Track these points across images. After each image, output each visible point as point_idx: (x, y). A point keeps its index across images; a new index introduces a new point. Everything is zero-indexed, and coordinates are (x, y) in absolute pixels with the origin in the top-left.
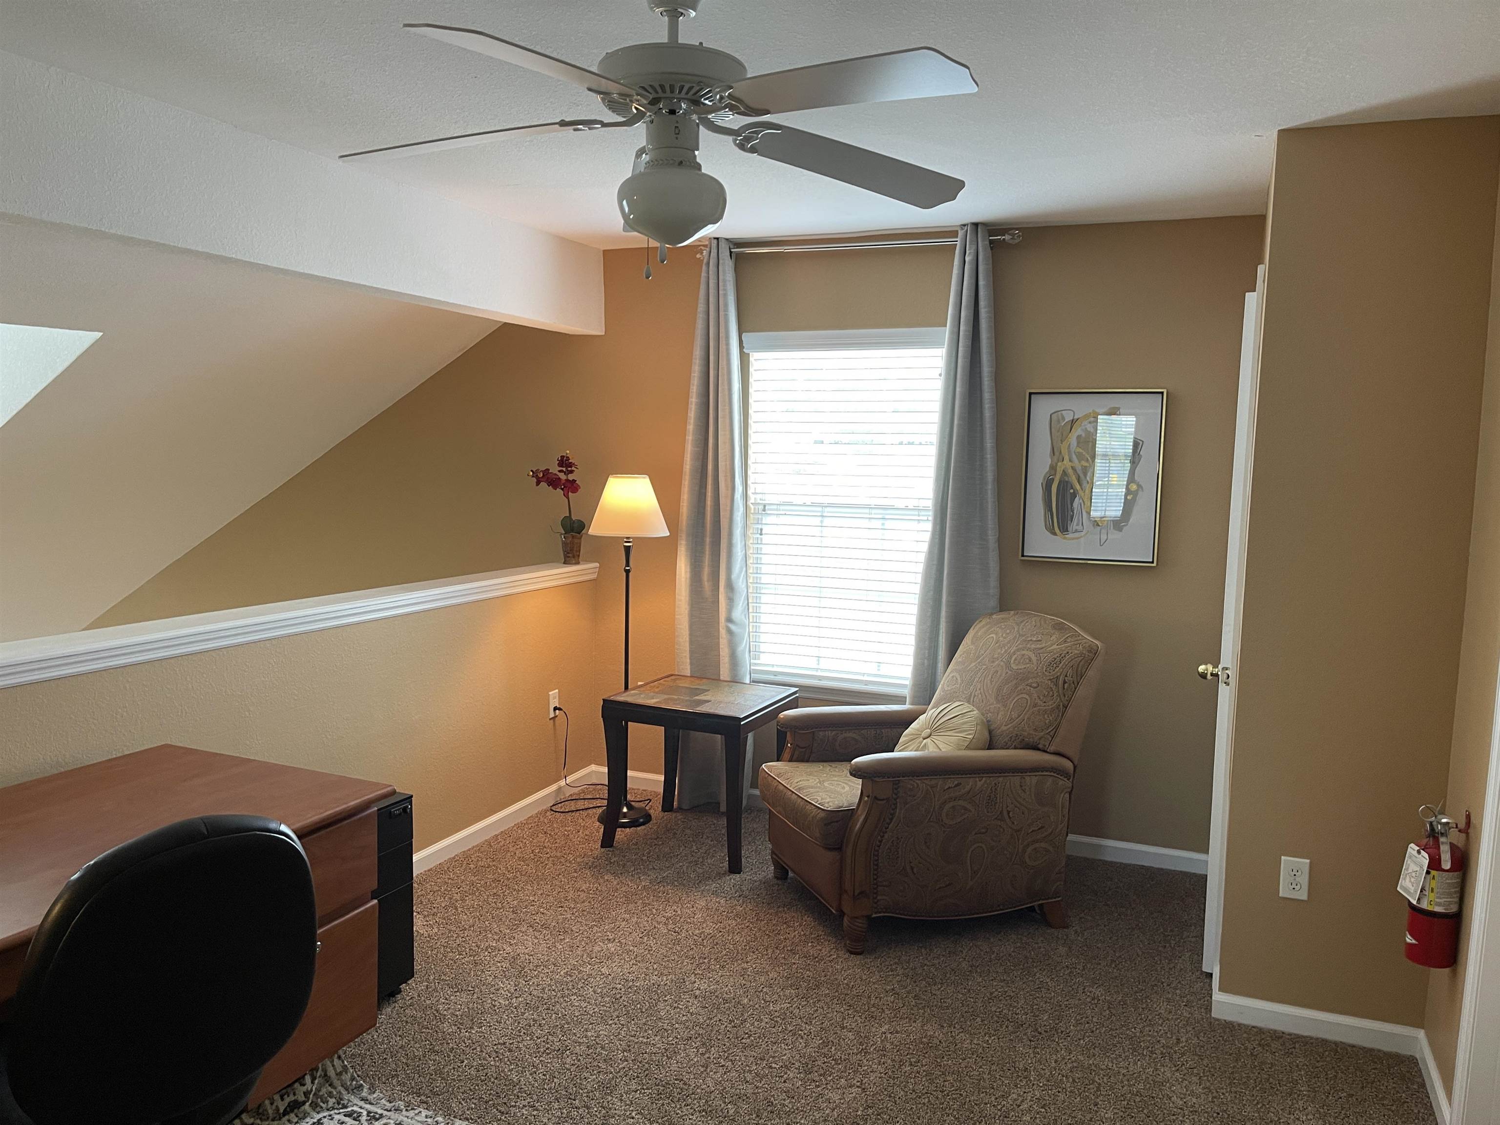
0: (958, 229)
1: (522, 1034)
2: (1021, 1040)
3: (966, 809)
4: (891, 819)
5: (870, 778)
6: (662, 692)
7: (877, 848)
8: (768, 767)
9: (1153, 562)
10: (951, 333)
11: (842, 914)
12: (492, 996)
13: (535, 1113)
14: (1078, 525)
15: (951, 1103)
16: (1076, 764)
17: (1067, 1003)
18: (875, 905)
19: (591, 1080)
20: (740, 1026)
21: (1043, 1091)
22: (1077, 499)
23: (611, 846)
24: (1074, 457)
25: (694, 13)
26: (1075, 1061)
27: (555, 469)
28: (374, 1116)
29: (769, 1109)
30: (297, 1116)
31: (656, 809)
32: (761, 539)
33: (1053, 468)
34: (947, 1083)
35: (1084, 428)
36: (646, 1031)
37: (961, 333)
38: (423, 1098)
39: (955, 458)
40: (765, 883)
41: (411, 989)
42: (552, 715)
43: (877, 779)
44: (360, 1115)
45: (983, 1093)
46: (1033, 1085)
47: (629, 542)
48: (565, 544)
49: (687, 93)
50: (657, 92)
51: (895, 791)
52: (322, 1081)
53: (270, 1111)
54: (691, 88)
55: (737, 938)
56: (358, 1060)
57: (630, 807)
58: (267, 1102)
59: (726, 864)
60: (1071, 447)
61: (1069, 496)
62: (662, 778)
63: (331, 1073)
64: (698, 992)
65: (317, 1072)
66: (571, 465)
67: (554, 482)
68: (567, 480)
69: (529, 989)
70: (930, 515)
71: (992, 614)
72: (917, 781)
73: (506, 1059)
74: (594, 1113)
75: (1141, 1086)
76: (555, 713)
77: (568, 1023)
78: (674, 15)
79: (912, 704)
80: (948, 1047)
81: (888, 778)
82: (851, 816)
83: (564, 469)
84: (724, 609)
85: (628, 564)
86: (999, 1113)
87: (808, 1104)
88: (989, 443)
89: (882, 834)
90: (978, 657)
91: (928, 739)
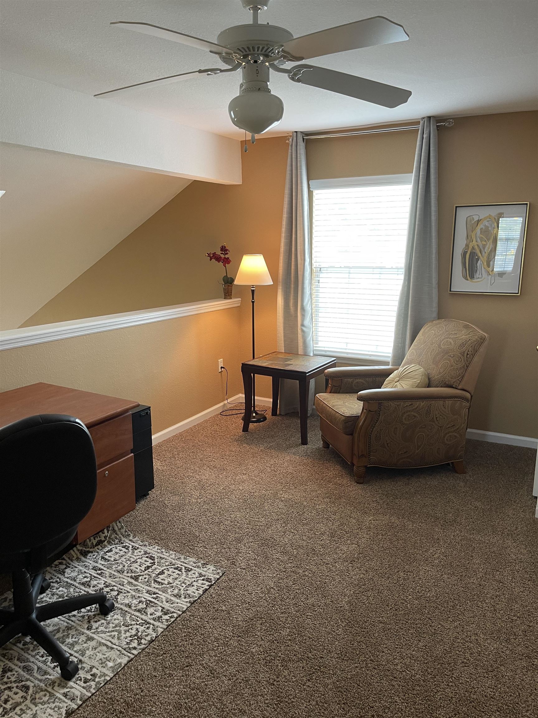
0: (420, 120)
1: (201, 515)
2: (437, 525)
3: (415, 416)
4: (377, 421)
5: (367, 401)
6: (270, 360)
7: (370, 434)
8: (320, 396)
9: (518, 293)
10: (415, 176)
11: (353, 464)
12: (189, 497)
13: (206, 550)
14: (479, 275)
15: (400, 553)
16: (472, 395)
17: (462, 509)
18: (369, 461)
19: (232, 536)
20: (302, 515)
21: (446, 549)
22: (479, 262)
23: (247, 431)
24: (478, 239)
25: (266, 8)
26: (463, 536)
27: (219, 252)
28: (135, 548)
29: (313, 552)
30: (101, 547)
31: (269, 414)
32: (319, 285)
33: (467, 246)
34: (399, 544)
35: (484, 224)
36: (258, 516)
37: (420, 176)
38: (156, 541)
39: (416, 242)
40: (318, 449)
41: (153, 494)
42: (220, 371)
43: (370, 401)
44: (129, 547)
45: (416, 549)
46: (441, 546)
47: (254, 288)
48: (224, 289)
49: (262, 51)
50: (246, 51)
51: (380, 408)
52: (112, 532)
53: (89, 544)
54: (263, 48)
55: (303, 474)
56: (129, 523)
57: (256, 414)
58: (88, 540)
59: (300, 440)
60: (477, 234)
61: (475, 260)
62: (272, 400)
63: (116, 528)
64: (283, 499)
65: (110, 528)
66: (226, 250)
67: (218, 259)
68: (225, 258)
69: (206, 495)
70: (403, 271)
71: (433, 321)
72: (391, 403)
73: (194, 526)
74: (232, 551)
75: (495, 549)
76: (221, 370)
77: (223, 511)
78: (256, 9)
79: (392, 366)
80: (401, 527)
81: (376, 401)
82: (358, 418)
83: (223, 252)
84: (300, 320)
85: (253, 299)
86: (423, 559)
87: (331, 551)
88: (434, 234)
89: (372, 428)
90: (425, 342)
91: (398, 383)
